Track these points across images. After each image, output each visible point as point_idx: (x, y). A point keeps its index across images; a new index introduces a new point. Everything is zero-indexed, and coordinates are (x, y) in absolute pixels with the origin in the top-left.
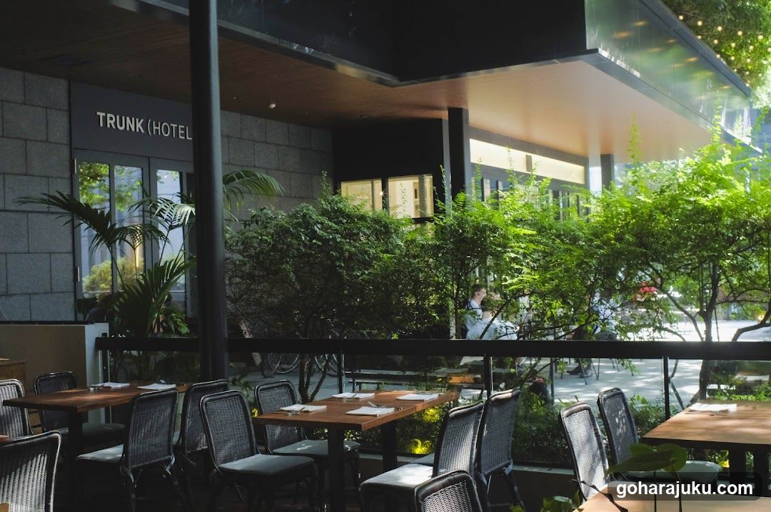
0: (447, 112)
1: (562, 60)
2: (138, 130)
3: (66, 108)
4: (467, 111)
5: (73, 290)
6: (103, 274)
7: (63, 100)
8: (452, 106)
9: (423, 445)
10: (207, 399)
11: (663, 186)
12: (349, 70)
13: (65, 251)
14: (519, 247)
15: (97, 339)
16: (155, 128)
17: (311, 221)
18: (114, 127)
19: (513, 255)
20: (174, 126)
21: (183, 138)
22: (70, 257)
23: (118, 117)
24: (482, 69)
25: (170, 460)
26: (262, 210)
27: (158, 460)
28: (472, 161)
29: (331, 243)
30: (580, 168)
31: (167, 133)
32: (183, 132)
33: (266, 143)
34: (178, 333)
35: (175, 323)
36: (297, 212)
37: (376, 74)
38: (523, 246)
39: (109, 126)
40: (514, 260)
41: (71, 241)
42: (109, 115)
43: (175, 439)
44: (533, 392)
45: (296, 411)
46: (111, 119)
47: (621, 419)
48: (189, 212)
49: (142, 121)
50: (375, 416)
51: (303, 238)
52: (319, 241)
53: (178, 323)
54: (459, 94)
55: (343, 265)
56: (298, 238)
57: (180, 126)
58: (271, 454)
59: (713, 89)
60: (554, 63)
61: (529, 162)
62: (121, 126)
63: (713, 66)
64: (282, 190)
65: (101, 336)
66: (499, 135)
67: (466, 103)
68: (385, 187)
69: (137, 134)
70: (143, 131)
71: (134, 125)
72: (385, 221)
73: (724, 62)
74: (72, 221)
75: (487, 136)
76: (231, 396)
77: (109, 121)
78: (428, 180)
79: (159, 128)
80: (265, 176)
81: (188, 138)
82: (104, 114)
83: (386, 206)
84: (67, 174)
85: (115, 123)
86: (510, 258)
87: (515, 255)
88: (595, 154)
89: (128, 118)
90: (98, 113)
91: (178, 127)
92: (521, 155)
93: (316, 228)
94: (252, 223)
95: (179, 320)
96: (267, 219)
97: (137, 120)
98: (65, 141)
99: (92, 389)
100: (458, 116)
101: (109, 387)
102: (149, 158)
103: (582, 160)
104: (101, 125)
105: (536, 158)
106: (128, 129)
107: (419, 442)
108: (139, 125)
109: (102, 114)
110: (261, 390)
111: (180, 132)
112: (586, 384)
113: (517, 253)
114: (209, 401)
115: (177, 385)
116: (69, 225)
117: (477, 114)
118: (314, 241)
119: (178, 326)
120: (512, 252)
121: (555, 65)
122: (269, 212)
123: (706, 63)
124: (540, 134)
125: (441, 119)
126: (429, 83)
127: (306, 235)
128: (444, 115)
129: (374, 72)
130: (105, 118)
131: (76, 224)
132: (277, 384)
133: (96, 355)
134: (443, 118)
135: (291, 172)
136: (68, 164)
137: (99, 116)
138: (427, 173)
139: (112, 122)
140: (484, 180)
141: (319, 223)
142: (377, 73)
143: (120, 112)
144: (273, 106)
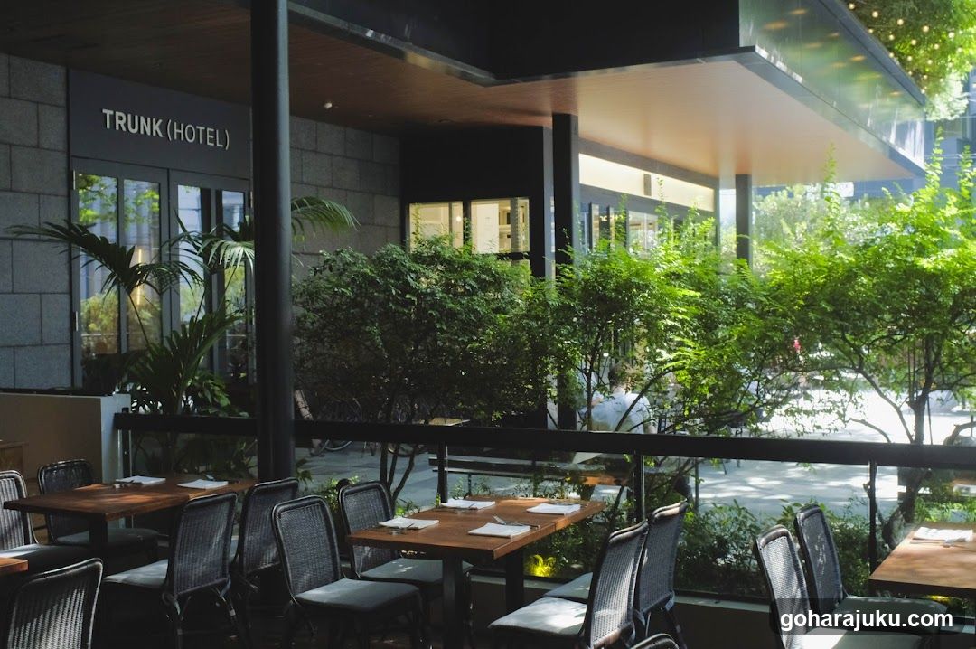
0: (551, 120)
1: (707, 59)
2: (154, 134)
3: (63, 102)
4: (577, 117)
5: (68, 342)
6: (93, 311)
7: (59, 94)
8: (557, 111)
9: (545, 563)
10: (281, 508)
11: (867, 240)
12: (422, 60)
13: (60, 291)
14: (678, 312)
15: (116, 415)
16: (176, 131)
17: (404, 270)
18: (124, 129)
19: (670, 323)
20: (201, 128)
21: (212, 144)
22: (66, 299)
23: (129, 116)
24: (611, 67)
25: (224, 584)
26: (338, 253)
27: (210, 584)
28: (581, 182)
29: (429, 299)
30: (709, 191)
31: (191, 138)
32: (212, 137)
33: (316, 151)
34: (217, 405)
35: (212, 392)
36: (382, 255)
37: (458, 67)
38: (681, 310)
39: (117, 128)
40: (672, 329)
41: (67, 277)
42: (118, 114)
43: (232, 555)
44: (678, 491)
45: (403, 529)
46: (121, 118)
47: (820, 546)
48: (241, 253)
49: (160, 121)
50: (508, 537)
51: (394, 292)
52: (413, 295)
53: (216, 393)
54: (568, 97)
55: (445, 328)
56: (387, 290)
57: (208, 129)
58: (358, 579)
59: (883, 96)
60: (698, 62)
61: (647, 184)
62: (134, 128)
63: (884, 67)
64: (355, 223)
65: (121, 411)
66: (612, 149)
67: (576, 109)
68: (467, 213)
69: (152, 139)
70: (161, 135)
71: (151, 127)
72: (495, 270)
73: (898, 63)
74: (70, 249)
75: (600, 150)
76: (310, 504)
77: (118, 122)
78: (523, 204)
79: (182, 131)
80: (335, 205)
81: (218, 145)
82: (112, 112)
83: (467, 237)
84: (63, 191)
85: (126, 125)
86: (667, 325)
87: (673, 323)
88: (727, 173)
89: (142, 118)
90: (104, 111)
91: (206, 129)
92: (638, 174)
93: (409, 278)
94: (325, 269)
95: (217, 388)
96: (344, 265)
97: (154, 120)
98: (61, 146)
99: (117, 486)
100: (564, 124)
101: (140, 484)
102: (168, 170)
103: (711, 181)
104: (108, 127)
105: (655, 177)
106: (142, 132)
107: (541, 559)
108: (156, 127)
109: (109, 113)
110: (347, 494)
111: (208, 136)
112: (726, 473)
113: (675, 320)
114: (284, 510)
115: (230, 483)
116: (65, 255)
117: (588, 123)
118: (408, 296)
119: (215, 395)
120: (670, 318)
121: (698, 65)
122: (347, 256)
123: (875, 63)
124: (662, 148)
125: (542, 127)
126: (529, 84)
127: (396, 287)
128: (547, 123)
129: (456, 65)
130: (113, 118)
131: (74, 255)
132: (365, 486)
133: (114, 436)
134: (544, 126)
135: (346, 190)
136: (64, 176)
137: (105, 115)
138: (523, 195)
139: (122, 123)
140: (593, 205)
141: (413, 272)
142: (462, 67)
143: (132, 109)
144: (329, 105)
